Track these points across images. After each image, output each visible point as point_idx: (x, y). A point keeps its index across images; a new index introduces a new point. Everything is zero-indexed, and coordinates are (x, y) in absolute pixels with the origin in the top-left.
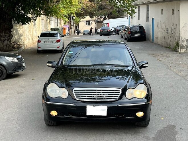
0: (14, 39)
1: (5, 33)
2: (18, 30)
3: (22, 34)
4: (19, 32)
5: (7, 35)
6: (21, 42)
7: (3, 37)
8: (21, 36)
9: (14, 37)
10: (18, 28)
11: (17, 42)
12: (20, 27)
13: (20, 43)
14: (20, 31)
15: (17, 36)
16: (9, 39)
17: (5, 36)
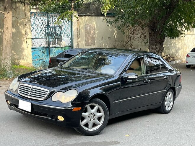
0: (171, 52)
1: (156, 45)
2: (177, 44)
3: (180, 48)
4: (177, 46)
5: (158, 47)
6: (178, 55)
7: (154, 49)
8: (179, 49)
9: (171, 50)
10: (176, 42)
11: (174, 55)
12: (179, 41)
13: (176, 56)
14: (179, 45)
15: (174, 50)
16: (159, 51)
17: (156, 48)
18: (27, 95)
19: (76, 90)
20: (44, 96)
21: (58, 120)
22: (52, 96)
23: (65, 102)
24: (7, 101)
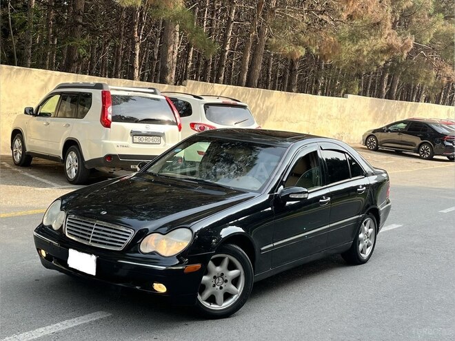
18: (85, 239)
19: (189, 228)
20: (123, 243)
21: (155, 290)
22: (140, 243)
23: (167, 255)
24: (38, 250)
